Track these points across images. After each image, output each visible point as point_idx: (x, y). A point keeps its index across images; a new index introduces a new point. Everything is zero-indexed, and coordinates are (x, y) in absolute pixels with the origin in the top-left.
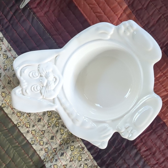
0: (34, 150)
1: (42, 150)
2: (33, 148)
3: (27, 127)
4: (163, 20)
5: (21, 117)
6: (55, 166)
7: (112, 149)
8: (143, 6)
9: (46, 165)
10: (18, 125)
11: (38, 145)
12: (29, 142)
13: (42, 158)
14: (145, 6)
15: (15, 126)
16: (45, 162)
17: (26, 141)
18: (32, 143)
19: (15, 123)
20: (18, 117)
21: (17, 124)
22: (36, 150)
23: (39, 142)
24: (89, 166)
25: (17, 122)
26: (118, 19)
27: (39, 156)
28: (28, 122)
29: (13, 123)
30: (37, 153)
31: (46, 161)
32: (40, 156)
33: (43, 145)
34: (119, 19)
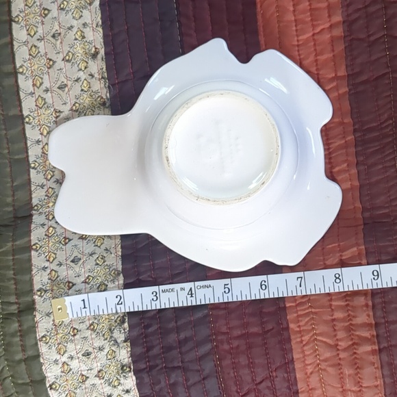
0: (30, 179)
1: (42, 186)
2: (29, 175)
3: (42, 134)
4: (387, 82)
5: (41, 108)
6: (51, 228)
7: (164, 260)
8: (369, 36)
9: (34, 217)
10: (27, 120)
11: (41, 174)
12: (28, 161)
13: (35, 201)
14: (372, 39)
15: (22, 117)
16: (35, 210)
17: (25, 156)
18: (33, 165)
19: (25, 113)
20: (36, 106)
21: (27, 117)
22: (32, 180)
23: (46, 171)
24: (105, 264)
25: (29, 113)
26: (311, 34)
27: (31, 194)
28: (49, 125)
29: (21, 111)
30: (30, 187)
31: (37, 210)
32: (33, 196)
33: (49, 180)
34: (313, 35)
